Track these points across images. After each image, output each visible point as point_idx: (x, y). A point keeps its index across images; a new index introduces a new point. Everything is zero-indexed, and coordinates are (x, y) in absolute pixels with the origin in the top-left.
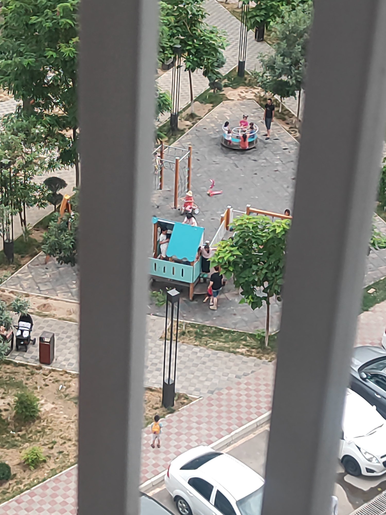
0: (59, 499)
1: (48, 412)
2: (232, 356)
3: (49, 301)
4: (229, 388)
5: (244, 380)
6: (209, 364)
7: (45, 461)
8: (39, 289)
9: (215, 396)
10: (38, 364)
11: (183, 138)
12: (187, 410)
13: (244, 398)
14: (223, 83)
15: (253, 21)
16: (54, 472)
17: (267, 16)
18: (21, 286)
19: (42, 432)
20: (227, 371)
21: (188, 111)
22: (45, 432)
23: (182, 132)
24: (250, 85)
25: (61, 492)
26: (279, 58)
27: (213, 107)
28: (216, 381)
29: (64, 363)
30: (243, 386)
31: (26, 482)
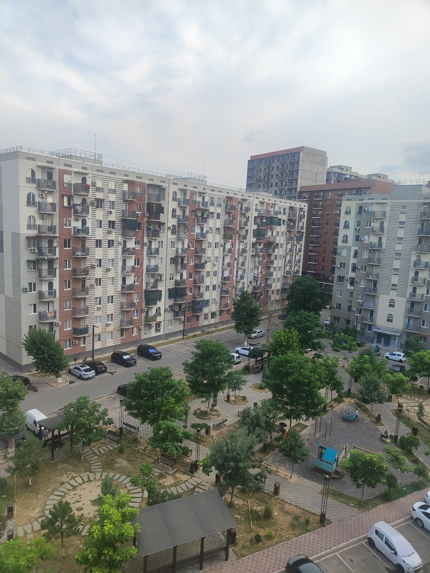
0: (279, 556)
1: (276, 516)
2: (348, 506)
3: (278, 469)
4: (347, 521)
5: (353, 518)
6: (338, 508)
7: (274, 537)
8: (275, 464)
9: (341, 523)
10: (273, 495)
11: (328, 414)
12: (330, 527)
13: (353, 526)
14: (342, 396)
15: (354, 375)
16: (277, 543)
17: (359, 374)
18: (269, 462)
19: (273, 524)
20: (346, 513)
21: (330, 404)
22: (274, 524)
23: (328, 412)
24: (353, 398)
25: (279, 552)
26: (364, 390)
27: (339, 404)
28: (341, 516)
29: (282, 496)
30: (352, 521)
31: (267, 545)
